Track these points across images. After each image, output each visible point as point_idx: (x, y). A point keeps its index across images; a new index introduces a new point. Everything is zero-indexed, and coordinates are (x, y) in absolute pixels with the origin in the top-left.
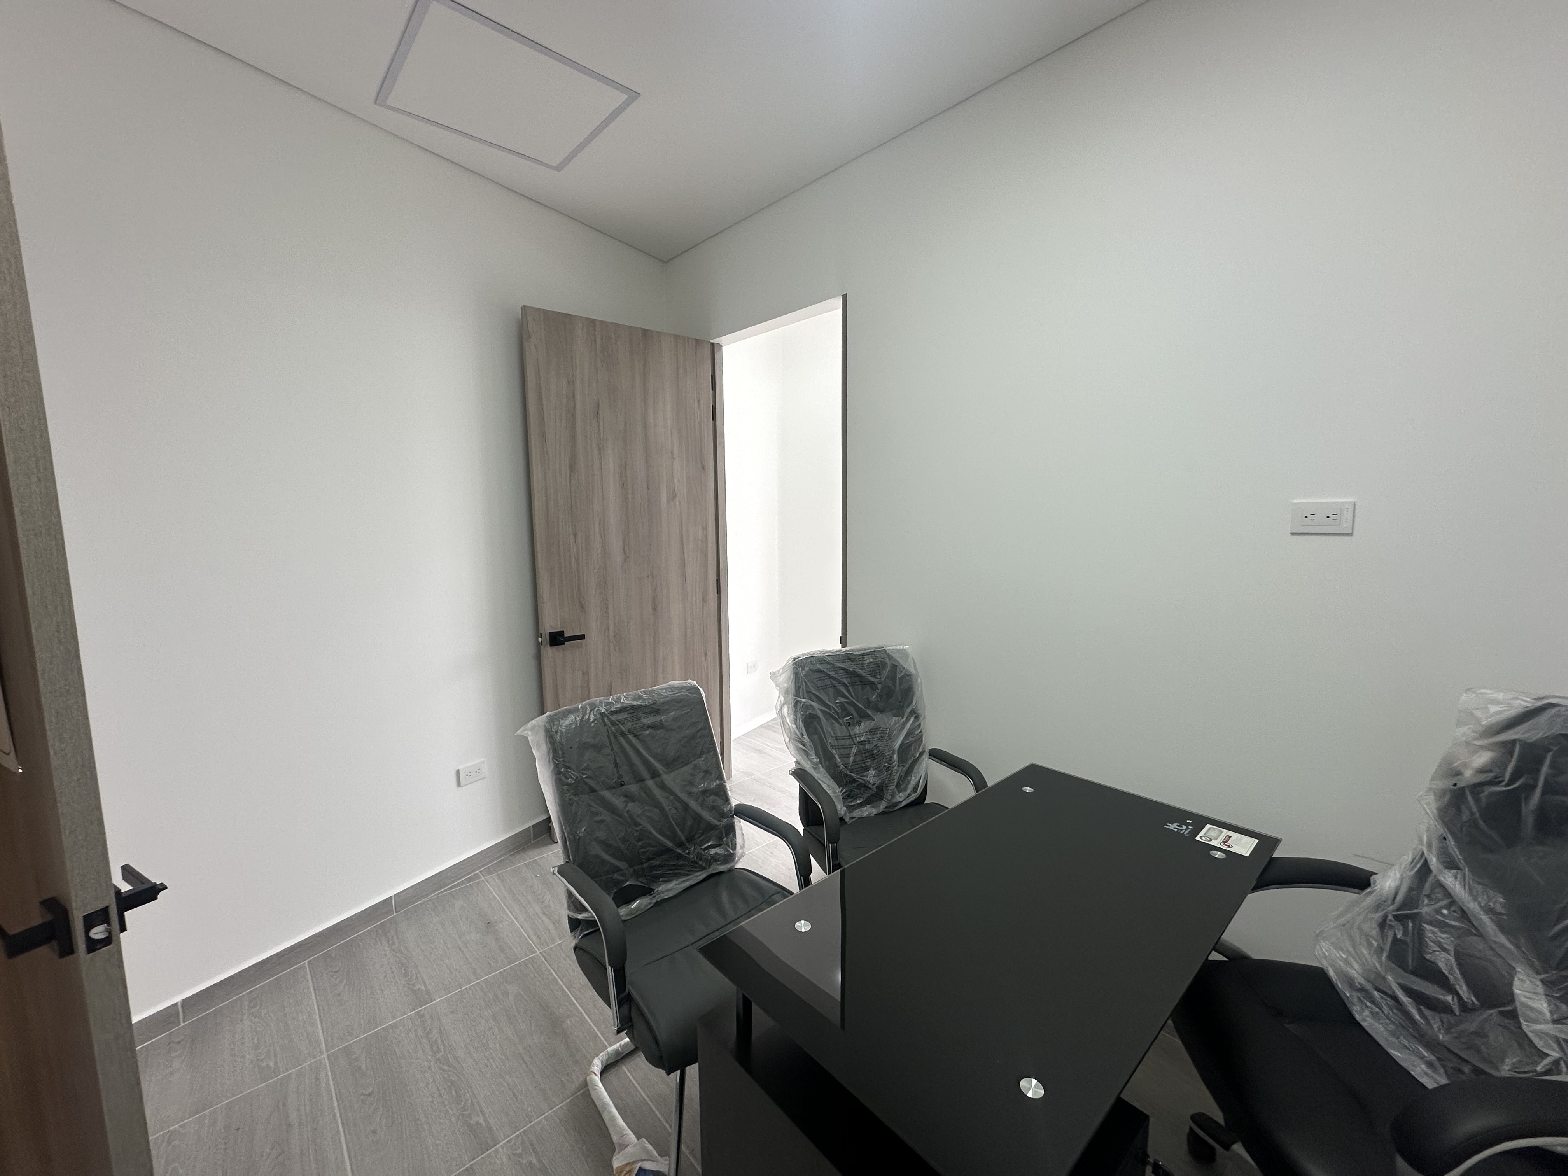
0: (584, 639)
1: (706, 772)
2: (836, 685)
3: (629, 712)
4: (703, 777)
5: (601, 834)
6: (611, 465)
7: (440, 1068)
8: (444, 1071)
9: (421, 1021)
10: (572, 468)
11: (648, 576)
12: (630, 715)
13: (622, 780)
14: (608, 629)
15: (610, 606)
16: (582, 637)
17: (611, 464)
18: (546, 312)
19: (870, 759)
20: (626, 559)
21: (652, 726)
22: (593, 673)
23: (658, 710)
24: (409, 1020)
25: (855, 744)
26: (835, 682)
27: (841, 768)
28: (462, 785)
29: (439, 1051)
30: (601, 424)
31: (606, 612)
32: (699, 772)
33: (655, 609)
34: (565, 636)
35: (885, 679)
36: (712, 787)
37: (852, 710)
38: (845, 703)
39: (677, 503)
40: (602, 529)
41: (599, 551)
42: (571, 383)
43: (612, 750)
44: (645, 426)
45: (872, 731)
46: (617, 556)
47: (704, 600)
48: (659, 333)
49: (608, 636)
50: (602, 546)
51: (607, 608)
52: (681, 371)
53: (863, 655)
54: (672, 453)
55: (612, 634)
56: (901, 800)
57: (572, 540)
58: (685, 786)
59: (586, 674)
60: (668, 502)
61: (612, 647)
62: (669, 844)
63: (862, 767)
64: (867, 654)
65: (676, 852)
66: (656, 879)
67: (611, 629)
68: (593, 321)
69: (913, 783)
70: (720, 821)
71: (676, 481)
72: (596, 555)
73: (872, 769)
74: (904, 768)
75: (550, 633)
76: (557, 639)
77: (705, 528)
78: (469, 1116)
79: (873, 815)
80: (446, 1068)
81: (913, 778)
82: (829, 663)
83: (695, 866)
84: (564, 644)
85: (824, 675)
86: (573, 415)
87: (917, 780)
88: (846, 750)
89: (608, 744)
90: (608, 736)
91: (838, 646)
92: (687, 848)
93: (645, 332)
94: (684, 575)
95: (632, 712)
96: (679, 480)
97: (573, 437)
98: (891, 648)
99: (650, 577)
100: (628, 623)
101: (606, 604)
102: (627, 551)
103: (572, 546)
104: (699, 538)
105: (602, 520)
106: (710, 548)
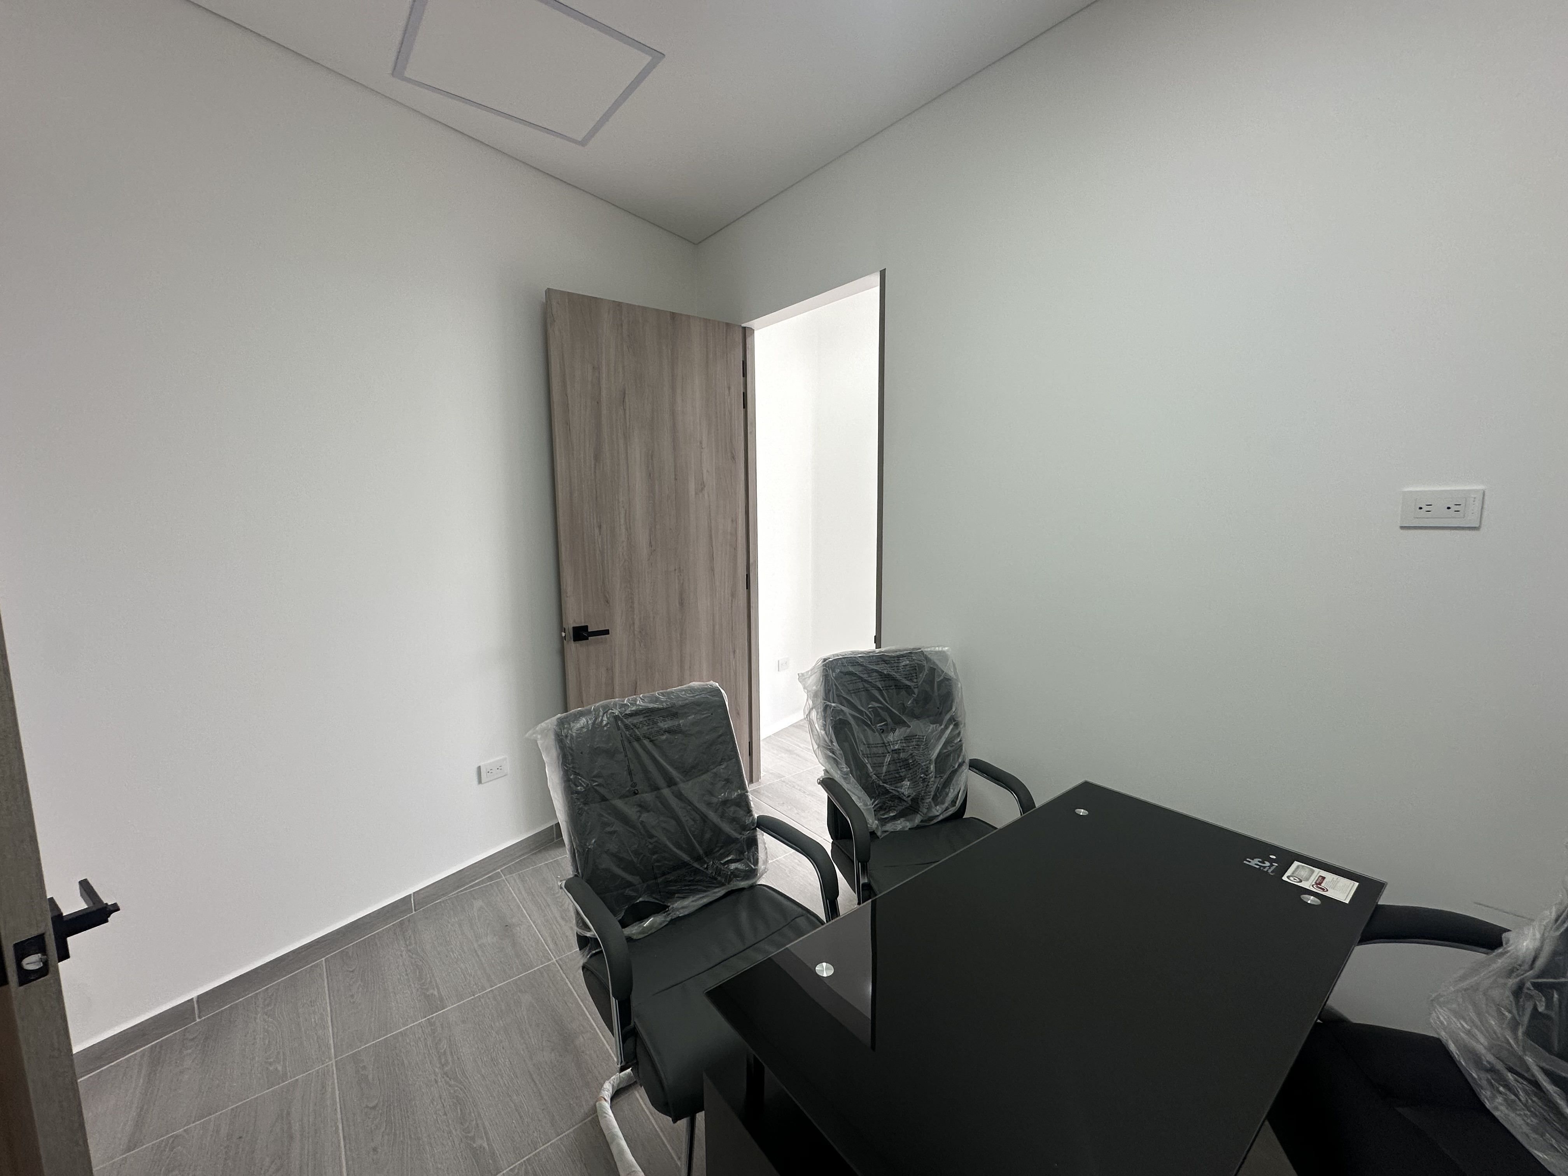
0: (609, 634)
1: (727, 781)
2: (870, 689)
4: (724, 786)
5: (613, 847)
6: (638, 455)
7: (447, 1083)
8: (450, 1086)
9: (432, 1030)
10: (597, 458)
11: (675, 570)
13: (636, 788)
14: (634, 624)
15: (636, 601)
16: (606, 632)
17: (637, 452)
18: (570, 294)
19: (904, 768)
20: (652, 552)
21: (669, 731)
22: (617, 669)
23: (677, 713)
24: (419, 1027)
25: (889, 753)
26: (868, 686)
27: (873, 778)
28: (483, 782)
29: (447, 1062)
30: (627, 412)
31: (631, 607)
32: (720, 781)
33: (682, 604)
34: (589, 631)
35: (922, 683)
36: (733, 797)
37: (884, 714)
38: (879, 710)
39: (706, 496)
40: (627, 521)
41: (625, 544)
42: (597, 369)
43: (626, 756)
44: (673, 414)
45: (908, 739)
46: (644, 551)
47: (733, 595)
48: (689, 317)
49: (633, 632)
50: (628, 539)
51: (633, 602)
52: (711, 356)
53: (898, 657)
54: (701, 443)
55: (637, 629)
56: (938, 814)
57: (597, 532)
58: (703, 795)
59: (610, 670)
60: (696, 494)
61: (637, 642)
62: (686, 858)
63: (896, 777)
64: (903, 656)
65: (693, 866)
66: (671, 895)
67: (637, 624)
68: (620, 304)
69: (951, 796)
70: (741, 834)
71: (705, 471)
72: (621, 548)
73: (907, 780)
74: (942, 780)
75: (573, 628)
76: (581, 634)
77: (734, 521)
78: (473, 1139)
79: (907, 829)
80: (452, 1082)
81: (952, 790)
82: (862, 665)
83: (713, 882)
84: (588, 639)
85: (855, 678)
86: (598, 403)
87: (956, 793)
88: (879, 759)
89: (622, 750)
90: (622, 741)
91: (872, 647)
92: (705, 862)
93: (673, 315)
94: (712, 570)
96: (708, 471)
97: (598, 426)
98: (929, 649)
99: (677, 571)
100: (654, 618)
101: (631, 598)
102: (653, 543)
103: (596, 538)
104: (729, 531)
105: (627, 512)
106: (740, 542)
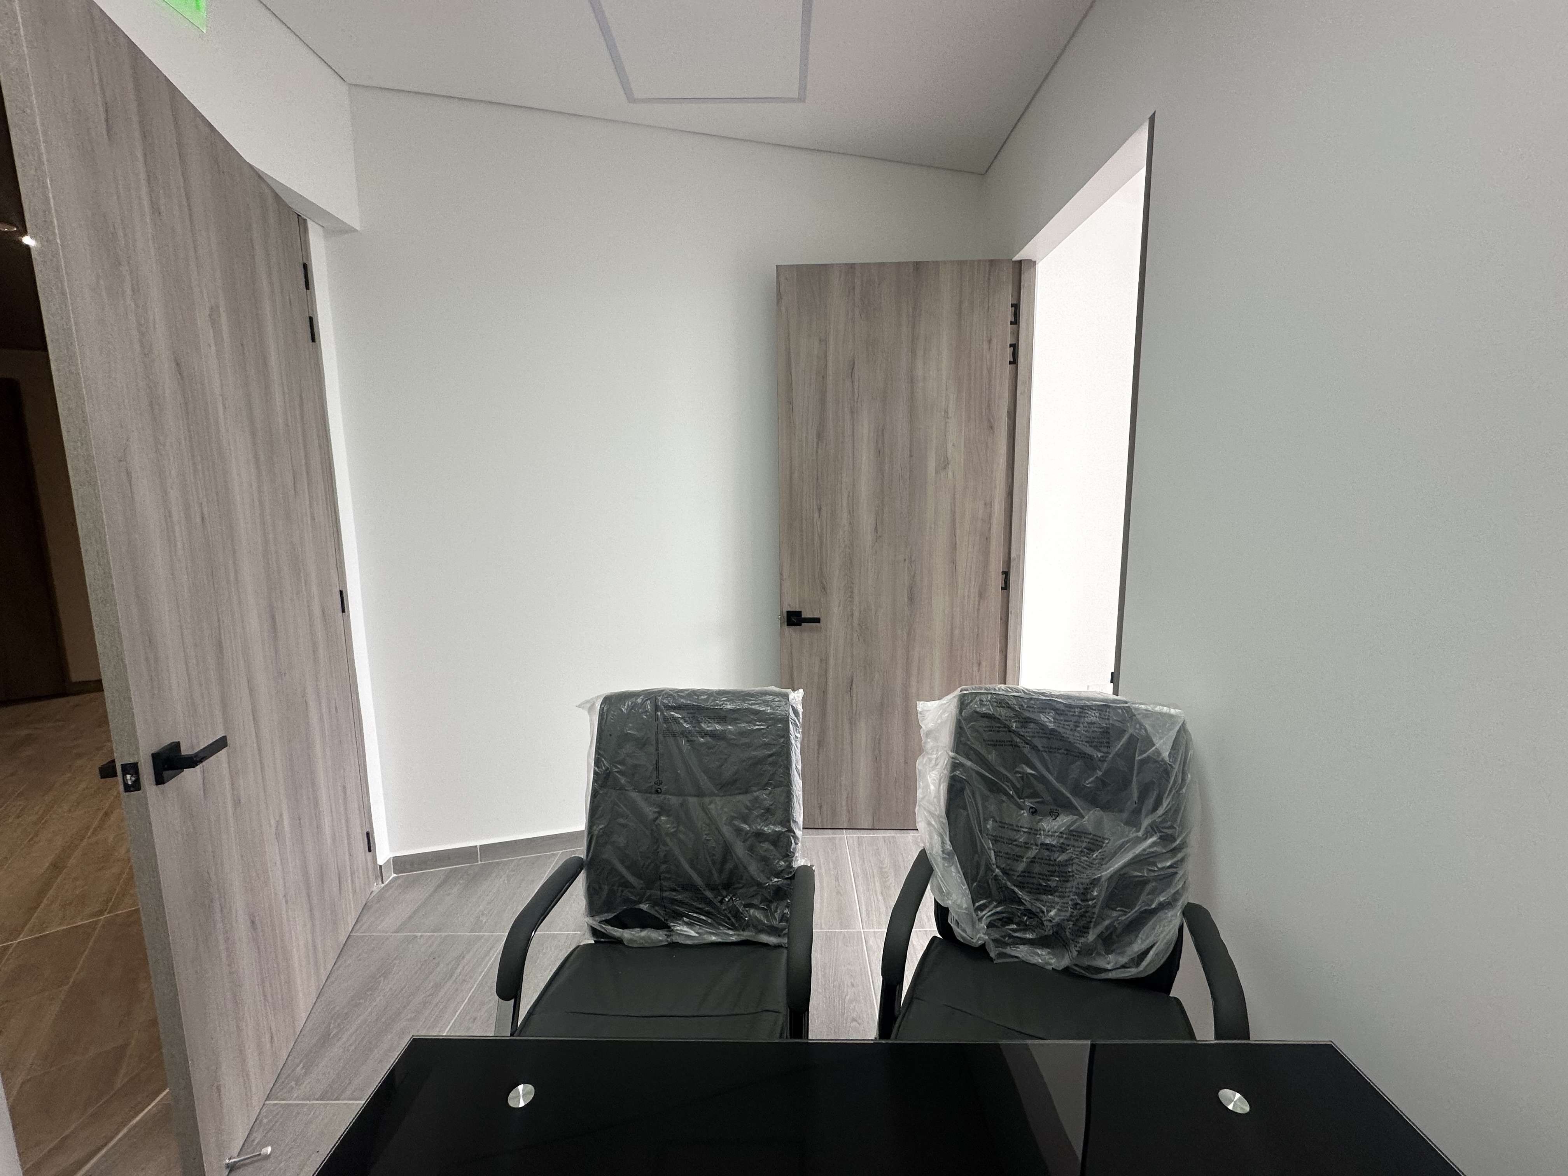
0: (820, 623)
1: (768, 810)
2: (1020, 745)
3: (689, 711)
4: (762, 815)
5: (621, 841)
6: (865, 431)
10: (820, 436)
11: (905, 560)
12: (689, 715)
13: (661, 787)
14: (852, 615)
15: (856, 591)
16: (817, 620)
17: (865, 428)
18: (798, 267)
19: (1058, 877)
20: (878, 538)
21: (713, 735)
22: (831, 661)
23: (725, 717)
25: (1037, 845)
26: (1018, 740)
27: (996, 873)
30: (856, 383)
31: (850, 597)
32: (759, 807)
33: (911, 599)
34: (803, 617)
35: (1113, 757)
37: (1040, 787)
38: (1031, 778)
39: (950, 473)
40: (850, 502)
41: (846, 528)
42: (824, 341)
43: (657, 750)
44: (912, 381)
45: (1075, 834)
46: (867, 536)
47: (981, 595)
48: (937, 263)
49: (852, 624)
50: (850, 523)
51: (852, 592)
52: (966, 304)
53: (1083, 708)
54: (946, 412)
55: (856, 622)
56: (1109, 967)
57: (816, 515)
58: (733, 818)
59: (824, 660)
60: (937, 472)
61: (855, 635)
62: (698, 880)
63: (1041, 885)
64: (1090, 708)
65: (703, 894)
66: (677, 916)
67: (856, 614)
68: (852, 266)
69: (1138, 946)
70: (768, 878)
71: (950, 445)
72: (841, 533)
73: (1057, 894)
74: (1124, 918)
75: (788, 612)
76: (794, 619)
77: (989, 505)
79: (1050, 968)
81: (1139, 942)
82: (1013, 709)
83: (736, 920)
84: (801, 625)
85: (999, 725)
86: (823, 377)
87: (1144, 946)
88: (1018, 849)
89: (654, 742)
90: (657, 733)
92: (721, 895)
93: (917, 265)
94: (954, 562)
95: (692, 711)
96: (953, 445)
97: (823, 402)
98: (1143, 707)
99: (907, 562)
100: (876, 611)
101: (851, 587)
102: (880, 529)
103: (815, 520)
104: (980, 516)
105: (851, 494)
106: (994, 531)
